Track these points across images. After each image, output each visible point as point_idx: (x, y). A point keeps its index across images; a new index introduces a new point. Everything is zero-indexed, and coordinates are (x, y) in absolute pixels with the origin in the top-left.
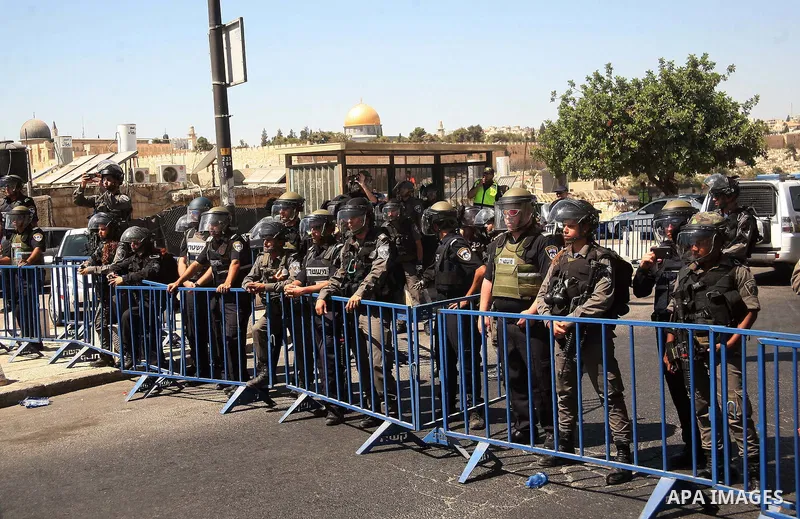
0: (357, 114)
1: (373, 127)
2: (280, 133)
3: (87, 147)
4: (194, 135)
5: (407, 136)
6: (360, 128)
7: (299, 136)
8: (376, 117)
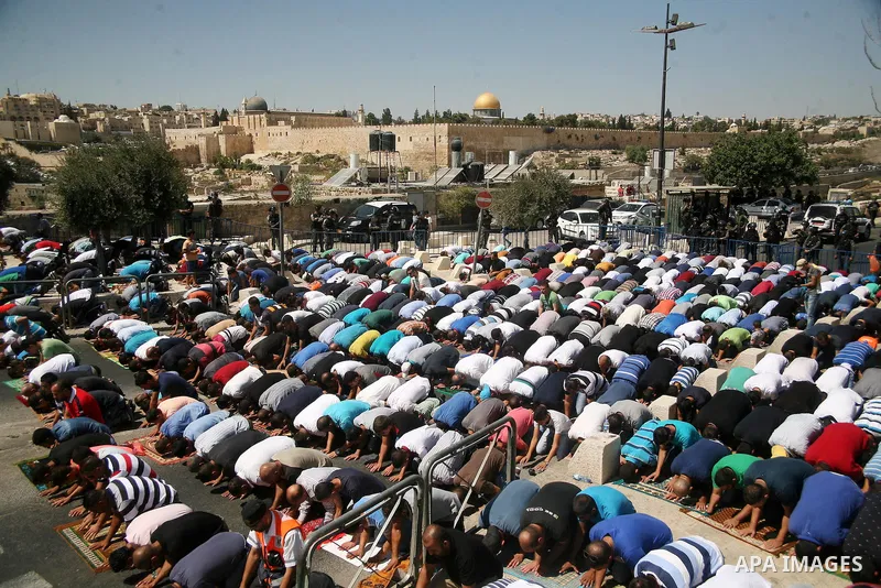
0: (483, 100)
1: (494, 110)
2: (428, 113)
3: (293, 118)
4: (362, 111)
5: (522, 119)
6: (485, 111)
7: (442, 115)
8: (498, 104)
